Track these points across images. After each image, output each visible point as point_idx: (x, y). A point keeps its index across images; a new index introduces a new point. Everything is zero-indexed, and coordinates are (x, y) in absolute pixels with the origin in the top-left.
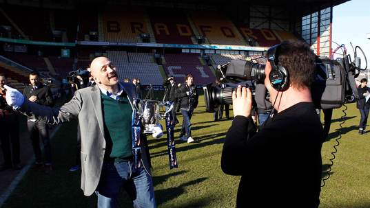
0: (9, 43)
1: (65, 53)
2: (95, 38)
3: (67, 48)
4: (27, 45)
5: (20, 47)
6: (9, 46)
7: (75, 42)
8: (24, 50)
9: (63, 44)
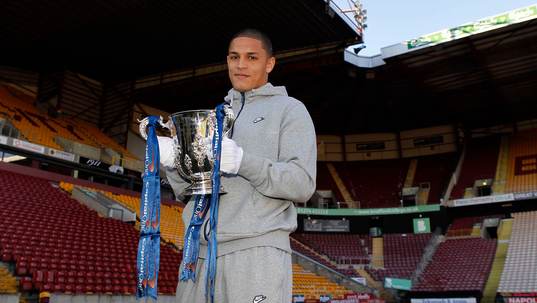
0: (314, 217)
1: (422, 226)
2: (486, 191)
3: (425, 215)
4: (347, 217)
5: (336, 223)
6: (314, 222)
7: (439, 202)
8: (344, 227)
9: (415, 209)
